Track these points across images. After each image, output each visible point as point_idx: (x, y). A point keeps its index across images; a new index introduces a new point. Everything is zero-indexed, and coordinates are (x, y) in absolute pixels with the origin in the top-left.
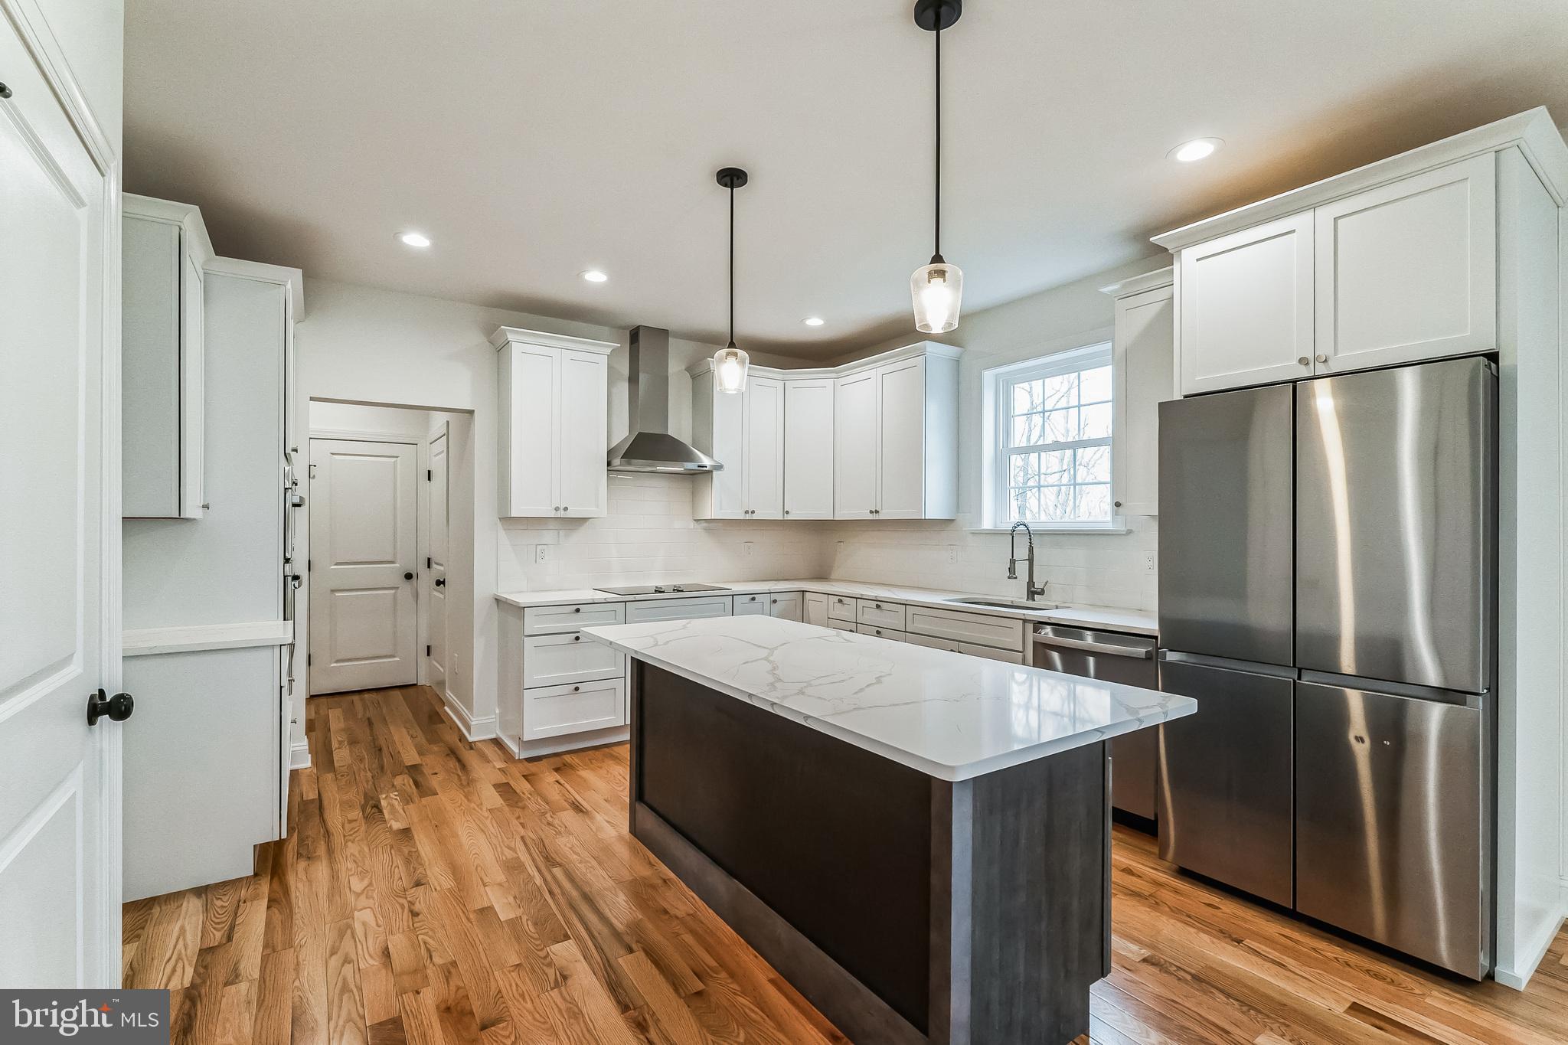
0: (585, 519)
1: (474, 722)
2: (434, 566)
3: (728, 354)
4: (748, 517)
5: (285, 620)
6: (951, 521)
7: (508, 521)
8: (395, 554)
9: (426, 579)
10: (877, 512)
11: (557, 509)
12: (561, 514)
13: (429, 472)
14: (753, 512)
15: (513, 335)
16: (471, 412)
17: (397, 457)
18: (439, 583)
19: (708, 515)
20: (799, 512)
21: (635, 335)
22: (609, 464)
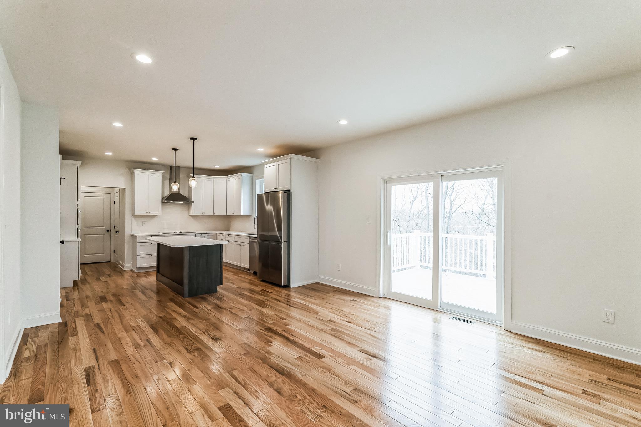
0: (157, 215)
1: (125, 265)
2: (115, 227)
5: (77, 237)
6: (251, 215)
7: (135, 216)
8: (104, 225)
9: (113, 231)
10: (234, 213)
11: (147, 213)
12: (148, 214)
13: (114, 201)
14: (204, 213)
15: (135, 171)
16: (125, 188)
17: (104, 197)
18: (117, 232)
19: (192, 214)
20: (217, 213)
21: (171, 168)
22: (162, 201)
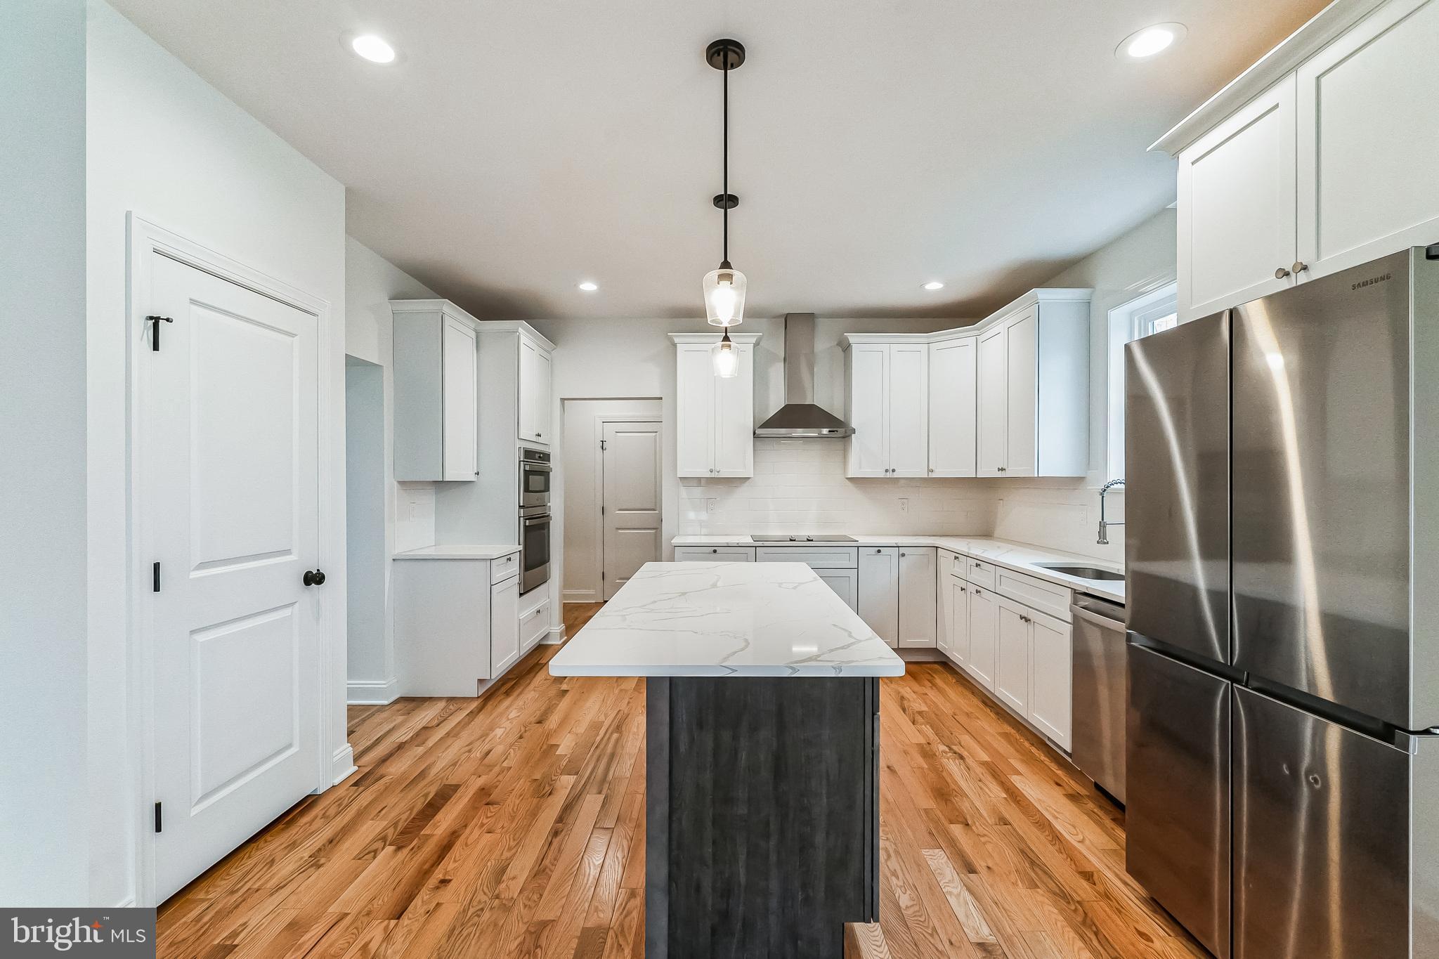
3: (723, 346)
4: (889, 475)
6: (1080, 478)
7: (684, 482)
8: (656, 505)
10: (1002, 469)
11: (712, 471)
12: (715, 475)
14: (894, 471)
15: (678, 339)
16: (662, 399)
17: (656, 432)
19: (854, 473)
20: (941, 472)
22: (755, 434)
